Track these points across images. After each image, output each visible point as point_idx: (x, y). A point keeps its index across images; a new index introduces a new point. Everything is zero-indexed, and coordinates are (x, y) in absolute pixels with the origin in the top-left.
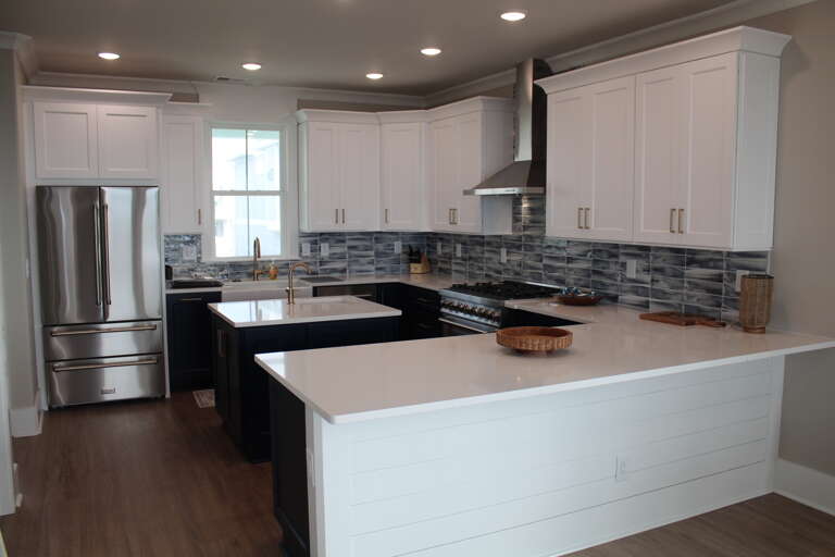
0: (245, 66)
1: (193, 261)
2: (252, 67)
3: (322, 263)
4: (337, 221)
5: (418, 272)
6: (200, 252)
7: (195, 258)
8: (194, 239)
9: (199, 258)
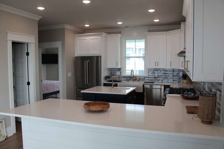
0: (118, 23)
1: (119, 75)
2: (120, 23)
3: (155, 78)
4: (156, 65)
5: (185, 82)
6: (121, 73)
7: (120, 74)
8: (119, 69)
9: (121, 75)
